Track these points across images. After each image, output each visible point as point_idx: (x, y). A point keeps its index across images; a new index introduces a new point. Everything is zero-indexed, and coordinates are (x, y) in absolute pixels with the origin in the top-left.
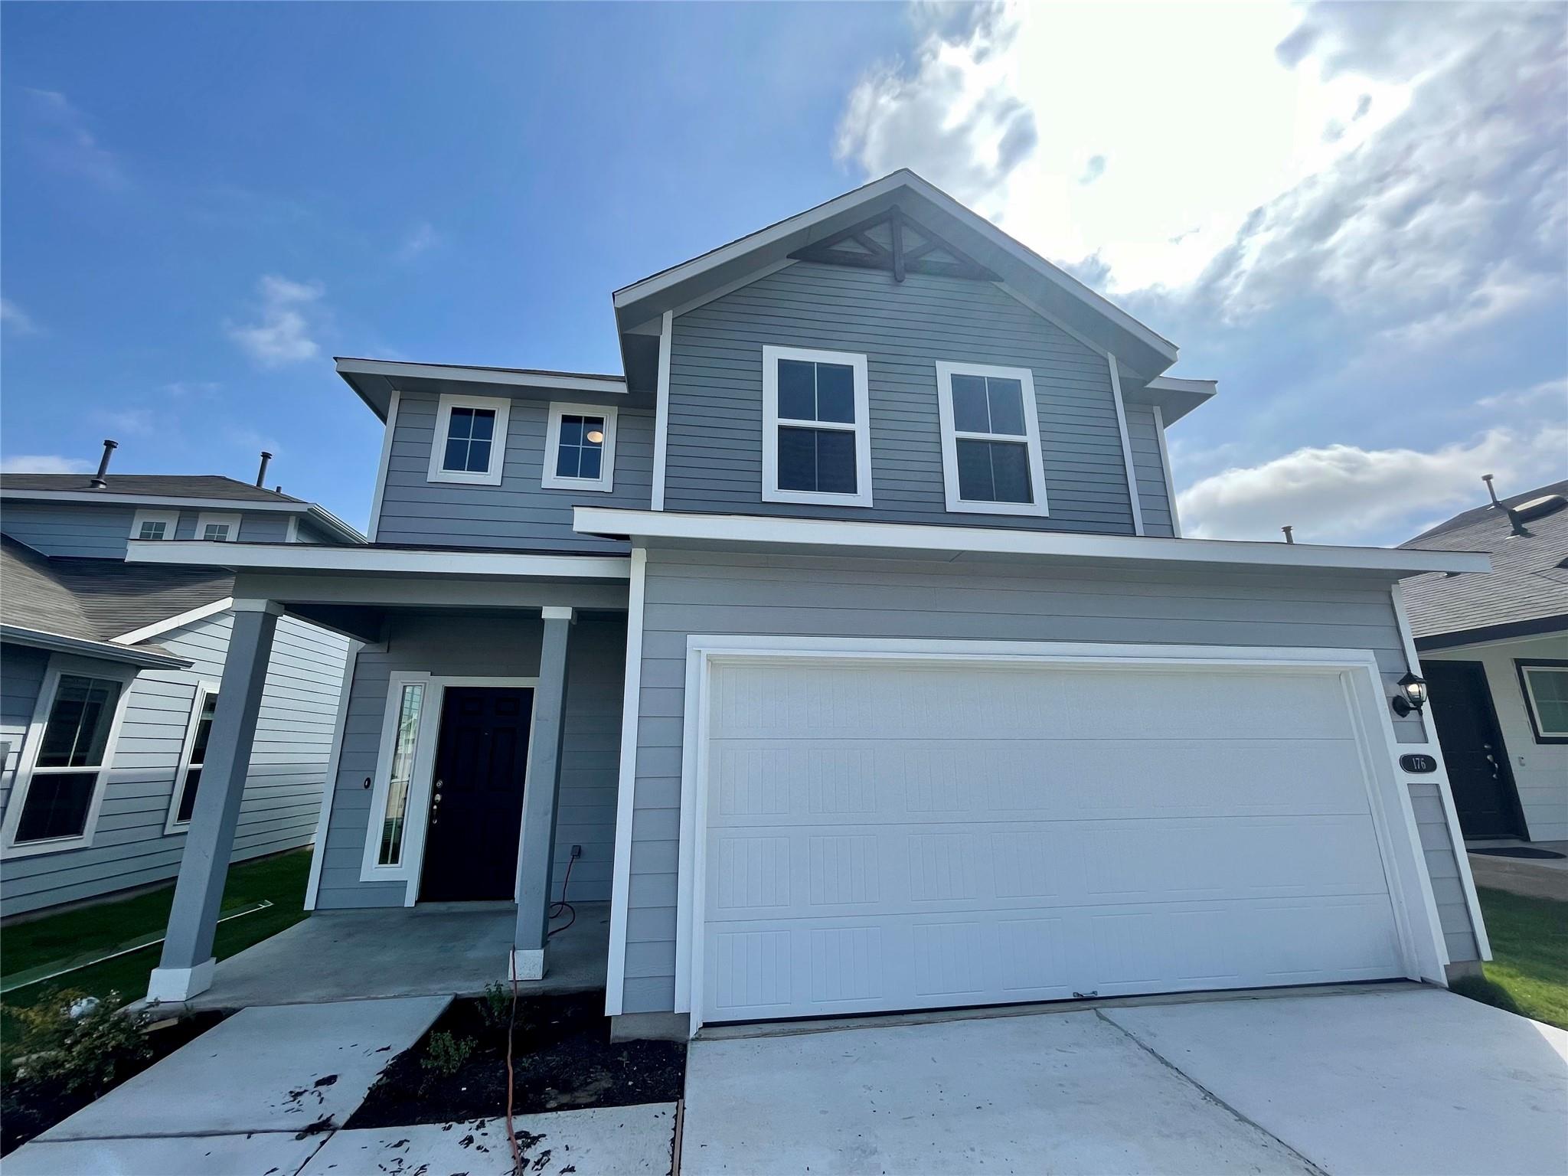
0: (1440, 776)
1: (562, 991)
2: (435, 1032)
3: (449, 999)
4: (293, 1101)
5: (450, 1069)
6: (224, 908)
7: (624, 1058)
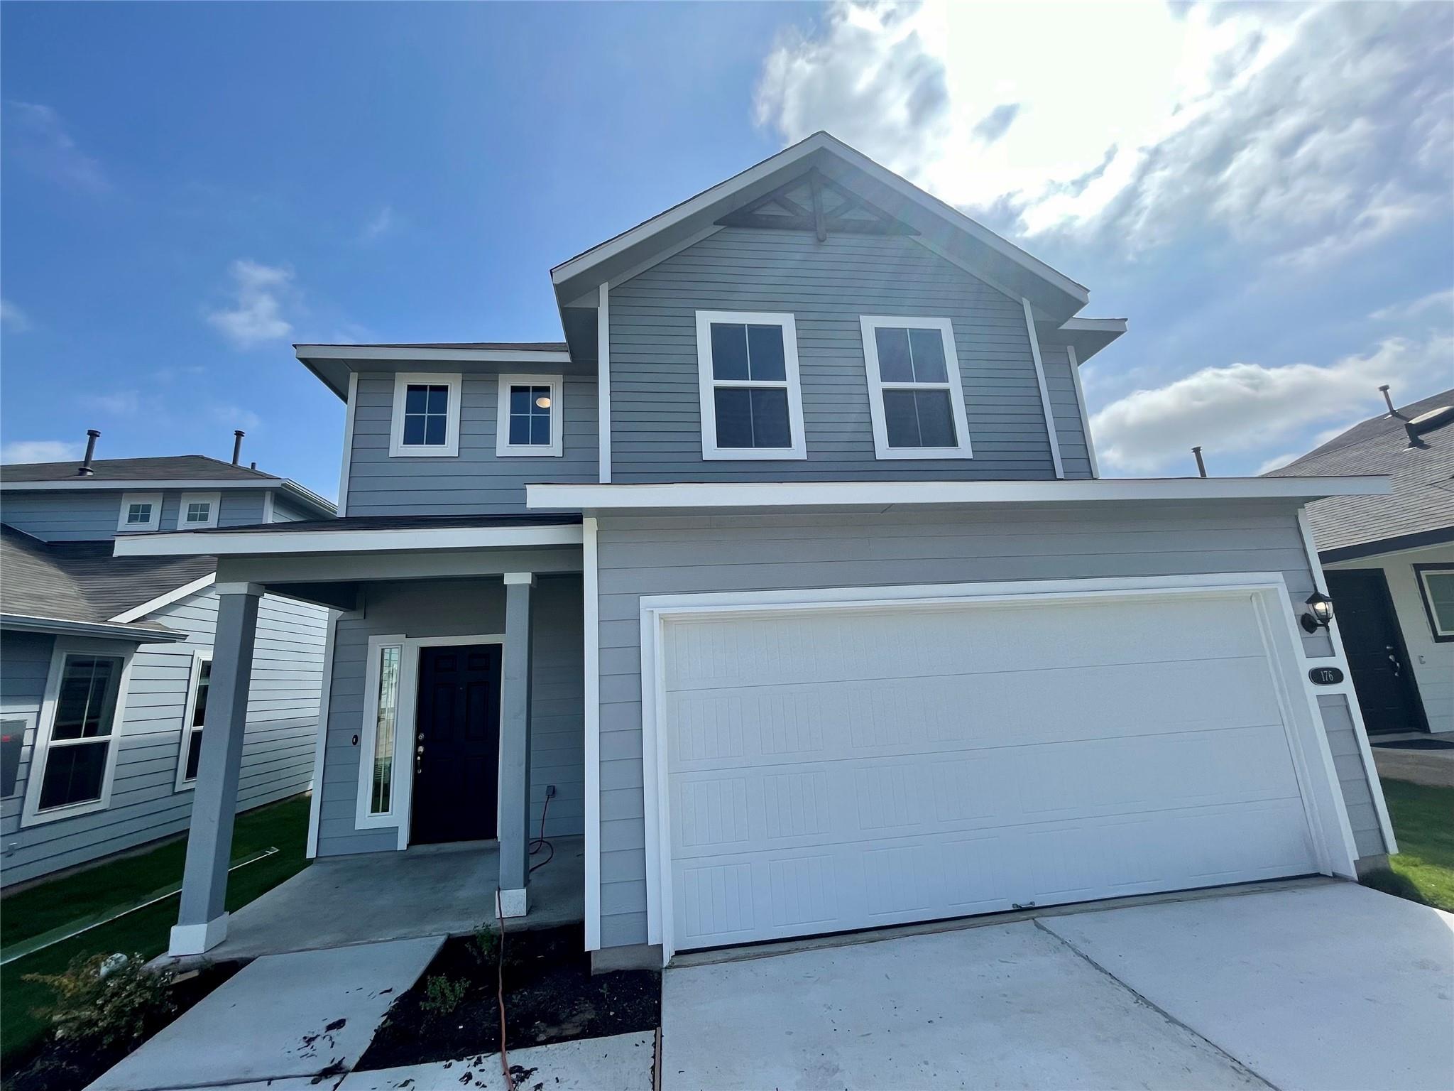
0: (1347, 687)
1: (546, 926)
2: (432, 976)
3: (442, 939)
4: (307, 1046)
5: (447, 1009)
6: (235, 856)
7: (604, 990)
